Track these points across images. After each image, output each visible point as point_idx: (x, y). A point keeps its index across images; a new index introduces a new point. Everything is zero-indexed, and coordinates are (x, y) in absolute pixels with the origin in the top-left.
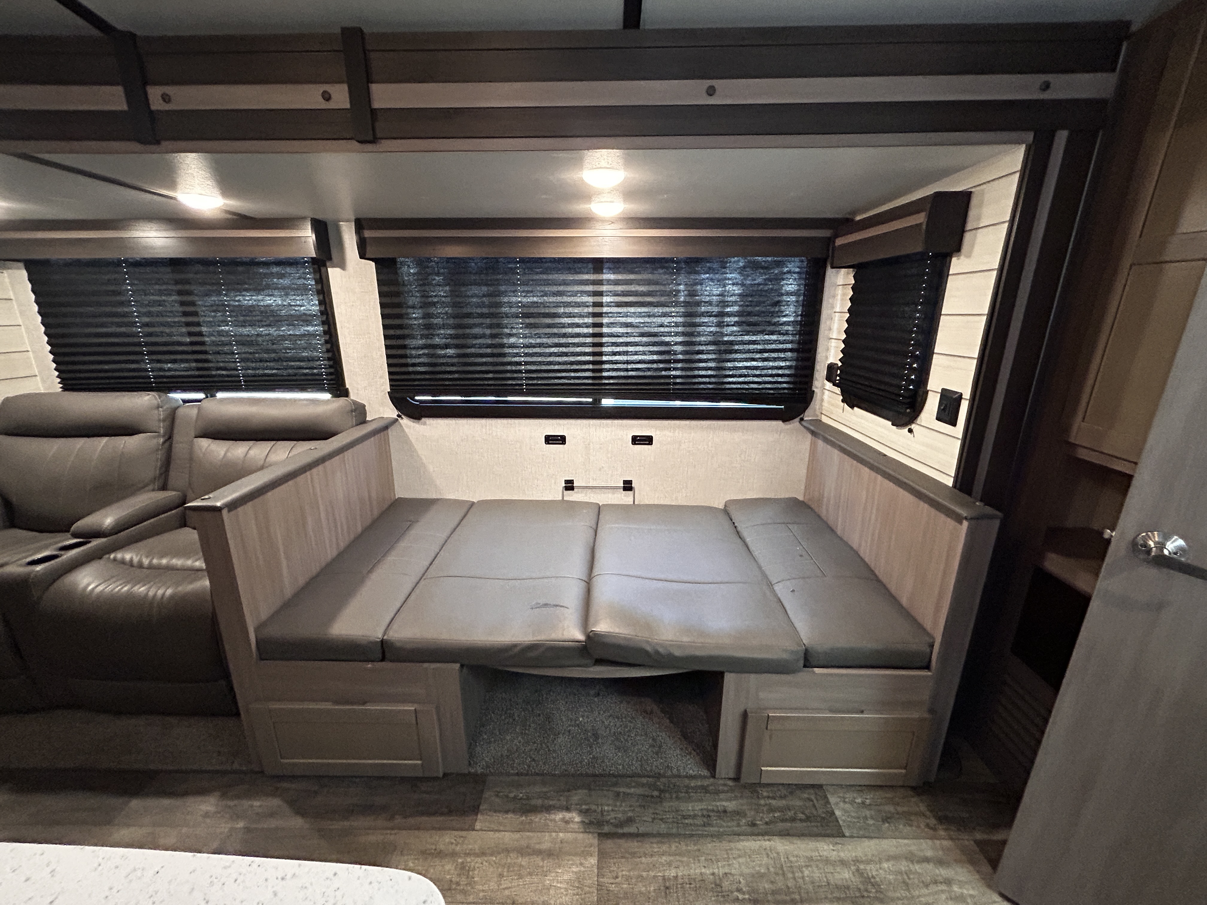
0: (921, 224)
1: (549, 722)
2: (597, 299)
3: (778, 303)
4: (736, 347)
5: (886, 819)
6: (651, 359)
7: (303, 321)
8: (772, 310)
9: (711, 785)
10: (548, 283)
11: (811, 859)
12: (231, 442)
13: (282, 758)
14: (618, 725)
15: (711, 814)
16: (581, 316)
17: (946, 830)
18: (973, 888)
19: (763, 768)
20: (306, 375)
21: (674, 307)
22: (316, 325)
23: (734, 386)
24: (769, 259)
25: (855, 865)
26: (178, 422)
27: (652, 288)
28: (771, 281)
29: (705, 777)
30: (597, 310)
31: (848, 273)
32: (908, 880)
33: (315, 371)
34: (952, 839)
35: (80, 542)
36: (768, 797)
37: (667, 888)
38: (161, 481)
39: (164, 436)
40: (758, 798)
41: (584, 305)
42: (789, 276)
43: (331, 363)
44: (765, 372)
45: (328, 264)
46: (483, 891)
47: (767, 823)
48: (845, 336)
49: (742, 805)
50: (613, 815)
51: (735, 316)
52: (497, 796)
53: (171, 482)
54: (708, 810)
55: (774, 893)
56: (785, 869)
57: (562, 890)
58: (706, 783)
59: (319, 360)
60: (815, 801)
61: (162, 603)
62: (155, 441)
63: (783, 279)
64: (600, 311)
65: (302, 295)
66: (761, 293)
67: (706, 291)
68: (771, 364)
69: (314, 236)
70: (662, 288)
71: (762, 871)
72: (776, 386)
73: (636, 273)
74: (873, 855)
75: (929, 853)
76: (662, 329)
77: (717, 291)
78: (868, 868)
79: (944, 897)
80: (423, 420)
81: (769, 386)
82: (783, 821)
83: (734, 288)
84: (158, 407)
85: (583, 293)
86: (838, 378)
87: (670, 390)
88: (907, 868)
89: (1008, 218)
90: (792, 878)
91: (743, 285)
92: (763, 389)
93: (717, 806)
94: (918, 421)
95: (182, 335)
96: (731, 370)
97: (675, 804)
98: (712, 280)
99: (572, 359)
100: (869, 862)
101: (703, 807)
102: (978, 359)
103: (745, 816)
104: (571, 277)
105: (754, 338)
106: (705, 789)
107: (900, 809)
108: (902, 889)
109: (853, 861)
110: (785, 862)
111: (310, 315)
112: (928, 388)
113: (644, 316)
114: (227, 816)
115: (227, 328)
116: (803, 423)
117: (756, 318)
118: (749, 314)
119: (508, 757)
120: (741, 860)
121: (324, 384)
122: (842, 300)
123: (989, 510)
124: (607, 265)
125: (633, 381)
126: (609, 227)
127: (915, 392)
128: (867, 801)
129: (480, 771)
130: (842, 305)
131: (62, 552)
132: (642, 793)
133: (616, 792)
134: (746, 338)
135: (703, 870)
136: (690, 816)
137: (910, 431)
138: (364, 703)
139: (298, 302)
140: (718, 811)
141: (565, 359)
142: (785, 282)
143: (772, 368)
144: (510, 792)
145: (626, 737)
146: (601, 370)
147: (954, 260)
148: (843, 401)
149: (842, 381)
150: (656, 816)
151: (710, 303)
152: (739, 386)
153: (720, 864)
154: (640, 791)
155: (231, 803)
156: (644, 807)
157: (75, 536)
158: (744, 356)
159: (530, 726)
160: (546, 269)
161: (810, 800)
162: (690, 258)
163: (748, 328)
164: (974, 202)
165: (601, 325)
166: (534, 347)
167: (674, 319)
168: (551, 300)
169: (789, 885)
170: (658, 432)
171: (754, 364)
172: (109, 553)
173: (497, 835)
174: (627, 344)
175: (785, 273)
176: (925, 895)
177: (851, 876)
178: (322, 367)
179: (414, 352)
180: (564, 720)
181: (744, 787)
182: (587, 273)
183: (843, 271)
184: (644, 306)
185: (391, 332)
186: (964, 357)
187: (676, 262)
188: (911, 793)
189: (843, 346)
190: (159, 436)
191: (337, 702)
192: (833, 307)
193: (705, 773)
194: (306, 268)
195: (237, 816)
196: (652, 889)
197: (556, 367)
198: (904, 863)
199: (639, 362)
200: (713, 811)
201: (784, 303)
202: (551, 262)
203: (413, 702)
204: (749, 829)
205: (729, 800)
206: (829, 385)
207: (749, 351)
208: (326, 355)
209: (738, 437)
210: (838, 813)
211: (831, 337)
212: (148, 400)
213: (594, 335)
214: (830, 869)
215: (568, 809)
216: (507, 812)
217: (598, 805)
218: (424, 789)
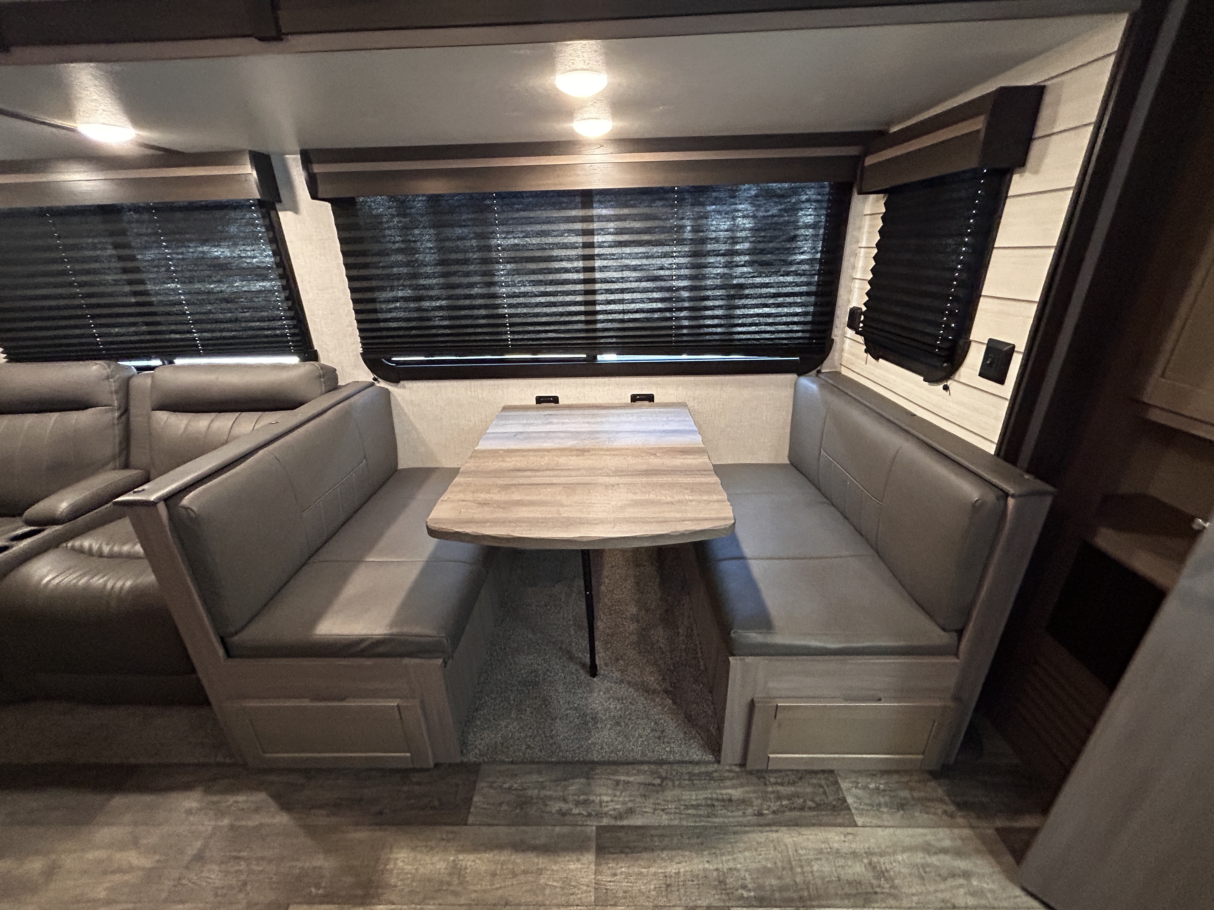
0: (978, 131)
1: (546, 706)
2: (587, 239)
3: (794, 238)
4: (747, 292)
5: (902, 806)
6: (650, 307)
7: (256, 275)
8: (788, 246)
9: (716, 771)
10: (530, 221)
11: (821, 851)
12: (190, 415)
13: (264, 752)
14: (618, 707)
15: (716, 803)
16: (569, 259)
17: (964, 817)
18: (993, 882)
19: (771, 756)
20: (267, 336)
21: (675, 245)
22: (272, 280)
23: (744, 337)
24: (786, 185)
25: (867, 858)
26: (133, 393)
27: (649, 224)
28: (787, 212)
29: (708, 763)
30: (588, 252)
31: (877, 201)
32: (923, 874)
33: (278, 332)
34: (971, 827)
35: (34, 530)
36: (776, 783)
37: (668, 886)
38: (123, 458)
39: (118, 409)
40: (765, 784)
41: (573, 246)
42: (807, 205)
43: (295, 322)
44: (778, 319)
45: (278, 206)
46: (475, 891)
47: (774, 812)
48: (872, 276)
49: (748, 792)
50: (612, 806)
51: (745, 254)
52: (491, 787)
53: (133, 460)
54: (711, 799)
55: (781, 889)
56: (793, 863)
57: (558, 890)
58: (710, 768)
59: (281, 319)
60: (825, 787)
61: (120, 597)
62: (109, 416)
63: (802, 209)
64: (591, 253)
65: (253, 245)
66: (775, 226)
67: (712, 225)
68: (786, 310)
69: (254, 173)
70: (661, 223)
71: (769, 865)
72: (791, 335)
73: (632, 206)
74: (887, 847)
75: (947, 843)
76: (662, 273)
77: (725, 224)
78: (882, 860)
79: (962, 891)
80: (402, 383)
81: (783, 335)
82: (791, 810)
83: (745, 222)
84: (108, 378)
85: (570, 231)
86: (861, 325)
87: (671, 342)
88: (923, 861)
89: (1093, 118)
90: (801, 873)
91: (754, 217)
92: (776, 339)
93: (722, 794)
94: (956, 377)
95: (126, 295)
96: (740, 318)
97: (677, 792)
98: (719, 212)
99: (560, 309)
100: (882, 854)
101: (706, 796)
102: (1039, 303)
103: (751, 805)
104: (555, 214)
105: (767, 280)
106: (709, 776)
107: (915, 794)
108: (917, 884)
109: (866, 853)
110: (793, 855)
111: (264, 268)
112: (971, 338)
113: (641, 258)
114: (211, 813)
115: (173, 285)
116: (820, 375)
117: (769, 256)
118: (762, 252)
119: (502, 744)
120: (747, 854)
121: (290, 346)
122: (869, 233)
123: (1041, 485)
124: (596, 199)
125: (631, 333)
126: (598, 151)
127: (955, 342)
128: (881, 786)
129: (473, 759)
130: (869, 240)
131: (14, 543)
132: (644, 781)
133: (616, 780)
134: (758, 280)
135: (707, 866)
136: (693, 805)
137: (946, 388)
138: (343, 699)
139: (249, 253)
140: (723, 800)
141: (554, 309)
142: (803, 212)
143: (787, 315)
144: (504, 783)
145: (626, 721)
146: (595, 322)
147: (1016, 178)
148: (866, 351)
149: (866, 328)
150: (657, 807)
151: (717, 240)
152: (749, 336)
153: (724, 858)
154: (641, 778)
155: (215, 799)
156: (645, 796)
157: (28, 523)
158: (754, 302)
159: (526, 710)
160: (528, 205)
161: (821, 786)
162: (693, 187)
163: (760, 269)
164: (1048, 99)
165: (592, 269)
166: (519, 297)
167: (676, 261)
168: (534, 242)
169: (798, 880)
170: (659, 390)
171: (766, 310)
172: (67, 540)
173: (491, 829)
174: (622, 291)
175: (803, 202)
176: (942, 891)
177: (863, 869)
178: (285, 326)
179: (384, 306)
180: (561, 702)
181: (751, 773)
182: (575, 209)
183: (872, 197)
184: (641, 246)
185: (357, 284)
186: (1019, 300)
187: (677, 192)
188: (928, 776)
189: (869, 287)
190: (112, 410)
191: (312, 699)
192: (858, 242)
193: (710, 758)
194: (253, 211)
195: (221, 813)
196: (652, 887)
197: (544, 319)
198: (921, 855)
199: (637, 311)
200: (717, 800)
201: (802, 238)
202: (532, 196)
203: (395, 697)
204: (754, 819)
205: (734, 787)
206: (850, 333)
207: (761, 296)
208: (289, 314)
209: (746, 393)
210: (850, 800)
211: (854, 277)
212: (97, 370)
213: (585, 281)
214: (841, 862)
215: (565, 800)
216: (501, 804)
217: (596, 795)
218: (414, 780)
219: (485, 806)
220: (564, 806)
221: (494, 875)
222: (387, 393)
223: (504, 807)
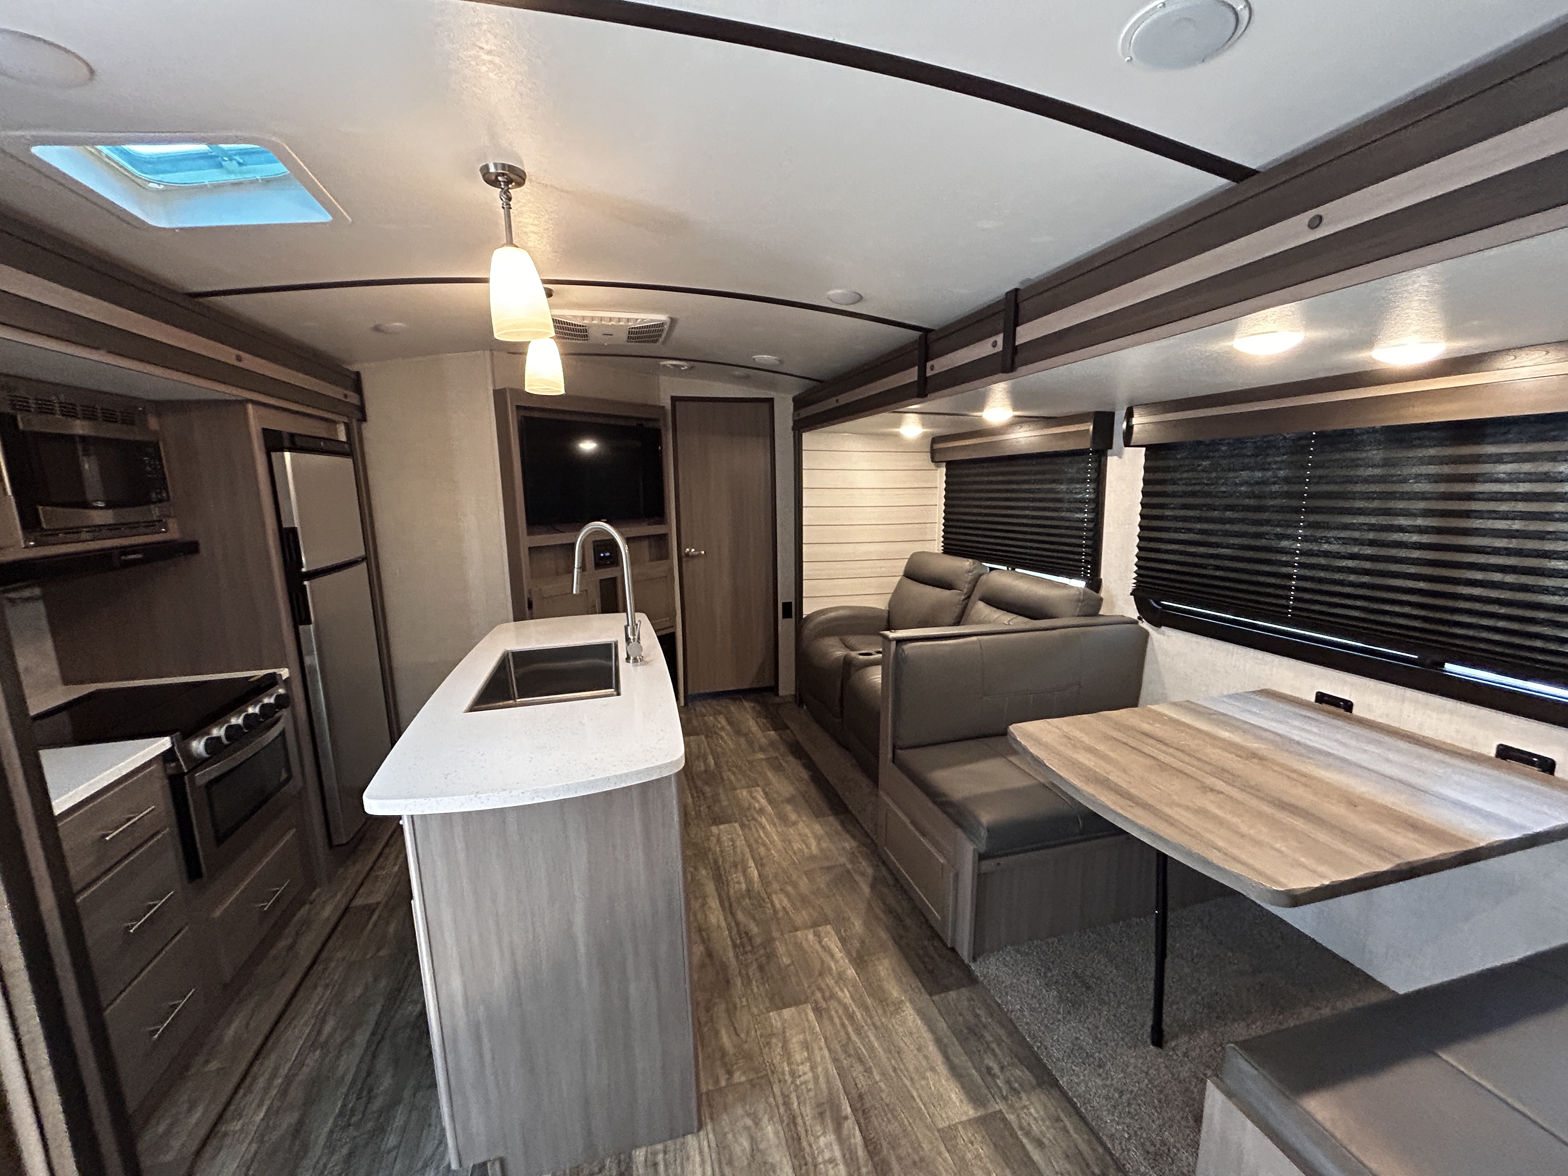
22: (1086, 513)
26: (978, 584)
33: (1077, 557)
41: (1420, 497)
43: (1091, 551)
45: (1108, 453)
46: (894, 1026)
50: (1031, 1120)
52: (969, 1000)
59: (1082, 546)
62: (959, 598)
65: (1082, 483)
69: (1091, 429)
80: (1163, 628)
84: (969, 572)
85: (1419, 476)
104: (1399, 454)
121: (1080, 571)
129: (977, 972)
132: (1083, 1151)
133: (1059, 1116)
139: (1077, 490)
144: (979, 1009)
156: (1068, 1157)
160: (1358, 444)
166: (1318, 556)
173: (939, 1016)
178: (1083, 553)
182: (1434, 446)
190: (964, 593)
194: (1090, 457)
195: (852, 861)
203: (945, 857)
208: (1088, 543)
215: (1002, 1068)
216: (960, 1014)
217: (1029, 1099)
218: (936, 944)
219: (952, 1003)
220: (996, 1070)
221: (911, 1034)
222: (1147, 634)
223: (960, 1019)
